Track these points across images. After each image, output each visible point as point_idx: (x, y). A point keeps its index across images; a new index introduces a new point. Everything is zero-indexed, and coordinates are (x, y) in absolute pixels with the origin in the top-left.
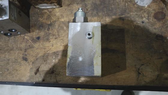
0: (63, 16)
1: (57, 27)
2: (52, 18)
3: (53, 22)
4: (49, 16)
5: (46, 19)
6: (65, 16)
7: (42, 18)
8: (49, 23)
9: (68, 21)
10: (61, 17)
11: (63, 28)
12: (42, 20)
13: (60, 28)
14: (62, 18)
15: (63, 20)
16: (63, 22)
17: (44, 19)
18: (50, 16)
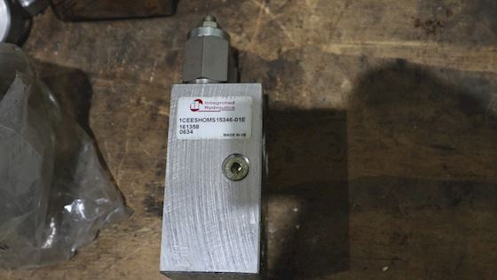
0: (336, 32)
1: (309, 76)
2: (285, 37)
3: (288, 52)
4: (272, 28)
5: (259, 36)
6: (344, 32)
7: (239, 33)
8: (274, 56)
9: (358, 53)
10: (327, 37)
11: (339, 84)
12: (240, 42)
13: (321, 82)
14: (330, 38)
15: (335, 48)
16: (336, 57)
17: (249, 38)
18: (278, 28)
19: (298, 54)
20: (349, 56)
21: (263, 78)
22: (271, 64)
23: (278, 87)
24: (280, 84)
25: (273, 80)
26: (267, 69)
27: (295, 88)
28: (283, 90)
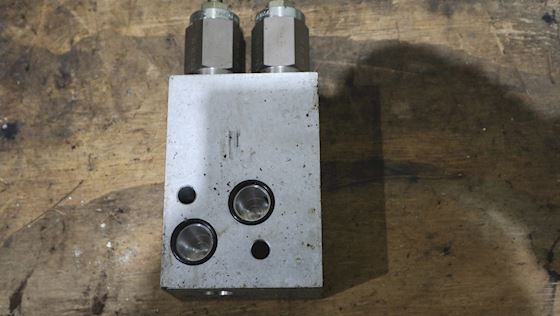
19: (94, 42)
20: (153, 37)
21: (56, 76)
22: (64, 58)
23: (73, 84)
24: (75, 80)
25: (66, 76)
26: (60, 65)
27: (93, 82)
28: (78, 87)
